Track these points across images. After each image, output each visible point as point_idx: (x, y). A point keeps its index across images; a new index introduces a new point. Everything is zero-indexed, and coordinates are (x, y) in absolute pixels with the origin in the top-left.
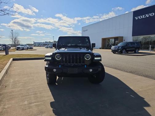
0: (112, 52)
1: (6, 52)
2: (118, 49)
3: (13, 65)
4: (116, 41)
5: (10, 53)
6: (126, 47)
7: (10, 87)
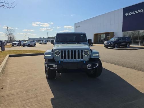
0: (105, 46)
1: (2, 48)
2: (111, 44)
3: (9, 61)
4: (107, 37)
5: (6, 49)
6: (118, 42)
7: (8, 88)
